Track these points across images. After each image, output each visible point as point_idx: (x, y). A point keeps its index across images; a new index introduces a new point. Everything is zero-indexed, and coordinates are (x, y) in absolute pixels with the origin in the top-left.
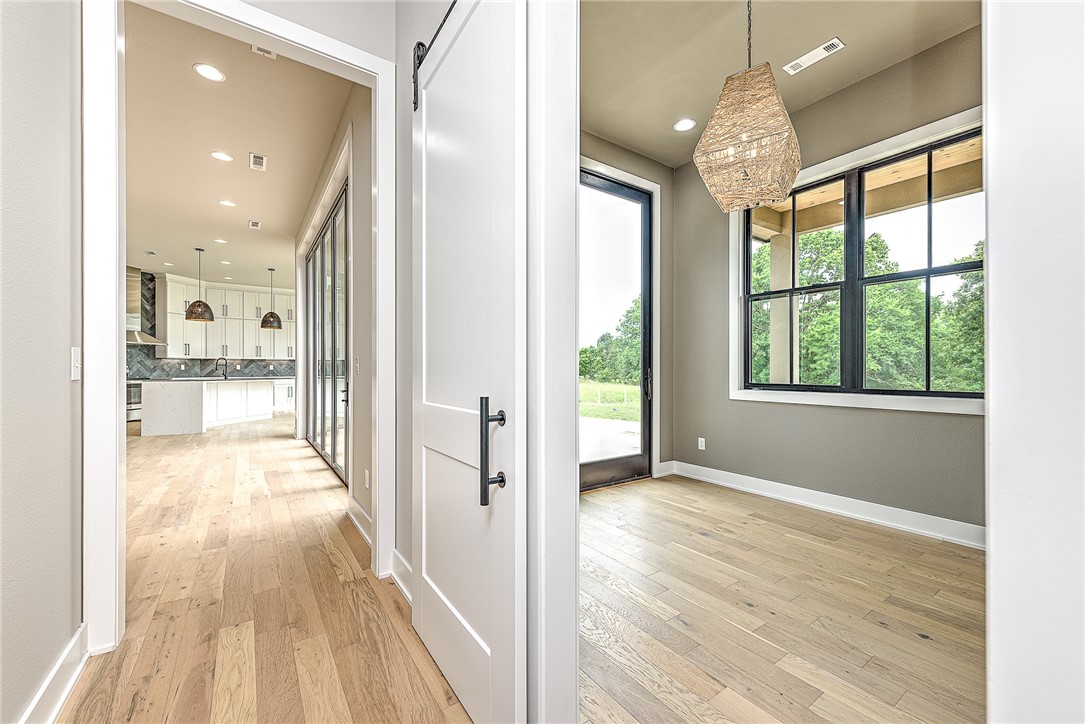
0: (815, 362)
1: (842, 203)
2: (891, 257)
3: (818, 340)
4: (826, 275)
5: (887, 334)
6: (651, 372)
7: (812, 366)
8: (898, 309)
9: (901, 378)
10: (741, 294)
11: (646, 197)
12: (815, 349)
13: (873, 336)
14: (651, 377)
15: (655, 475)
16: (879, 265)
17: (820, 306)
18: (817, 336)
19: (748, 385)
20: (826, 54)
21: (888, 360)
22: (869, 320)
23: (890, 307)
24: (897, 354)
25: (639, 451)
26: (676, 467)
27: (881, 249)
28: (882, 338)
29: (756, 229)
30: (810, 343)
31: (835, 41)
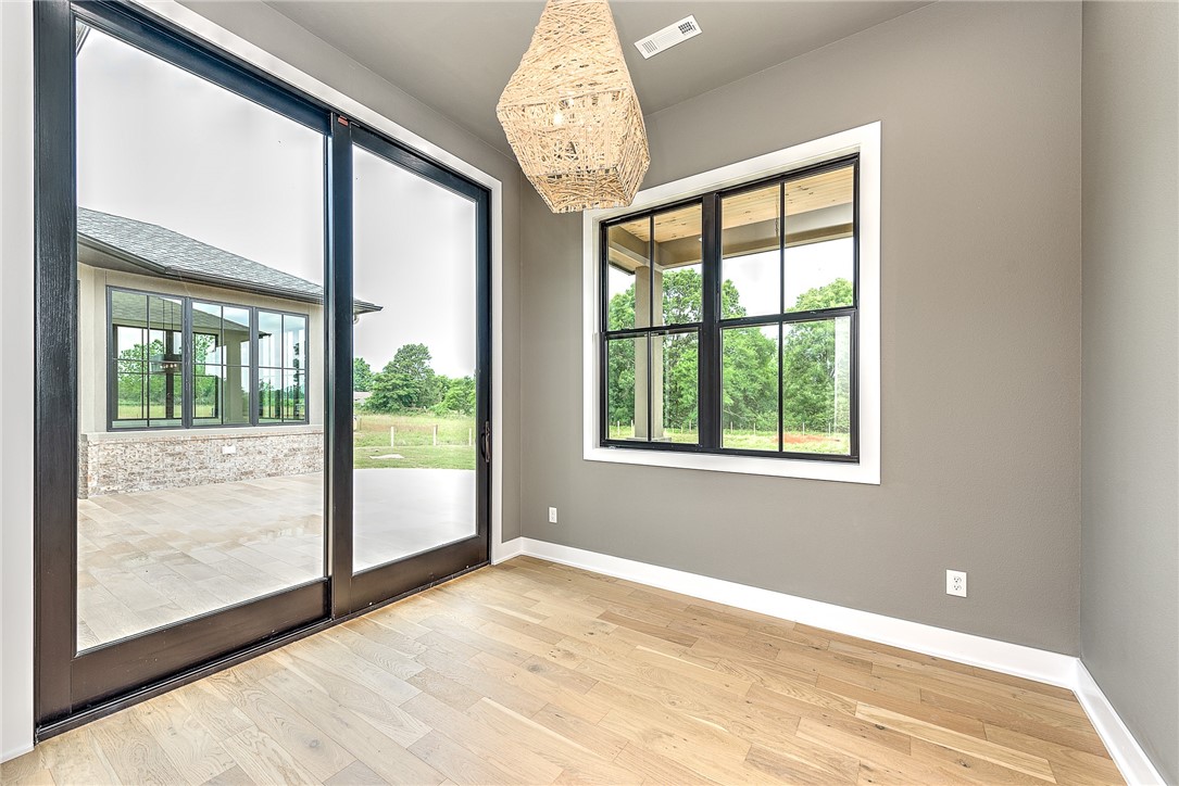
0: (681, 396)
1: (701, 240)
2: (741, 303)
3: (685, 376)
4: (691, 315)
5: (739, 372)
6: (490, 426)
7: (680, 400)
8: (745, 349)
9: (748, 410)
10: (596, 331)
11: (482, 195)
12: (682, 384)
13: (728, 372)
14: (491, 432)
15: (495, 561)
16: (732, 309)
17: (686, 344)
18: (684, 371)
19: (605, 442)
20: (682, 37)
21: (739, 395)
22: (725, 359)
23: (740, 347)
24: (745, 391)
25: (473, 533)
26: (523, 546)
27: (734, 296)
28: (735, 375)
29: (612, 253)
30: (679, 378)
31: (690, 19)
